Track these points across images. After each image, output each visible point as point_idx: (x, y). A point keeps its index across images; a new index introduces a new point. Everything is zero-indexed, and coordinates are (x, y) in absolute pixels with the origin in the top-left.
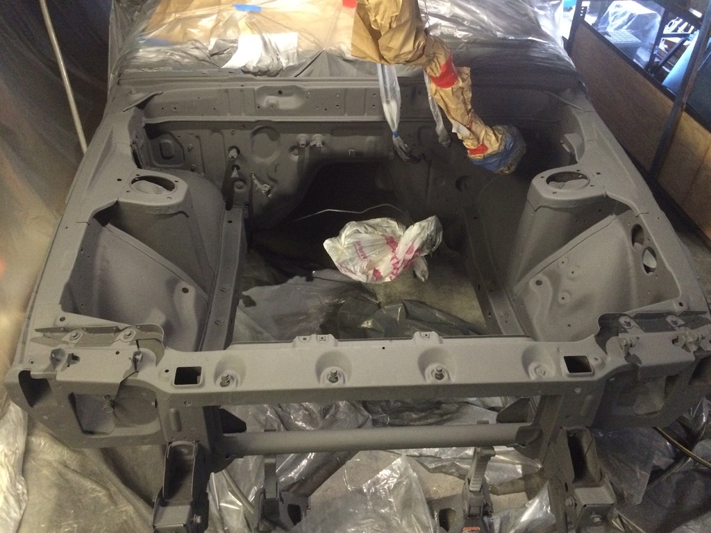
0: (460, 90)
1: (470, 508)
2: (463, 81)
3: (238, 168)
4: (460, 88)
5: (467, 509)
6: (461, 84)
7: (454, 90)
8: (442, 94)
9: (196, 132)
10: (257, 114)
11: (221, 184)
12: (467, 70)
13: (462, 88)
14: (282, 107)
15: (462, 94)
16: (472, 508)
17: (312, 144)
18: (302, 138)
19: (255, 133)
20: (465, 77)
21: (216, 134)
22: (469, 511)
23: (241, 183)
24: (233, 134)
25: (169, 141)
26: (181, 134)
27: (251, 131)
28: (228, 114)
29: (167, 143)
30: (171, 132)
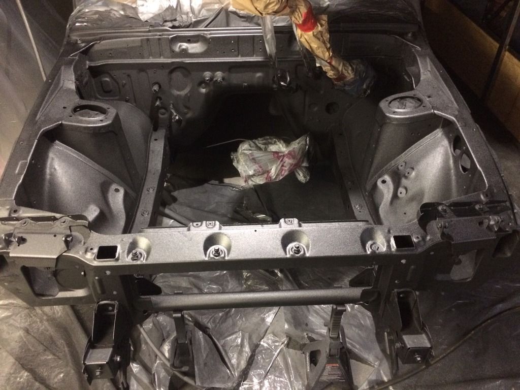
0: (319, 33)
1: (330, 350)
2: (321, 26)
3: (161, 99)
4: (320, 31)
5: (328, 351)
6: (320, 28)
7: (315, 34)
8: (306, 37)
9: (127, 72)
10: (173, 57)
11: (148, 112)
12: (325, 17)
13: (321, 32)
14: (190, 51)
15: (322, 37)
16: (332, 350)
17: (214, 79)
18: (207, 75)
19: (171, 72)
20: (323, 22)
21: (143, 74)
22: (330, 352)
23: (163, 111)
24: (155, 73)
25: (108, 79)
26: (116, 73)
27: (169, 70)
28: (151, 57)
29: (106, 80)
30: (109, 72)
